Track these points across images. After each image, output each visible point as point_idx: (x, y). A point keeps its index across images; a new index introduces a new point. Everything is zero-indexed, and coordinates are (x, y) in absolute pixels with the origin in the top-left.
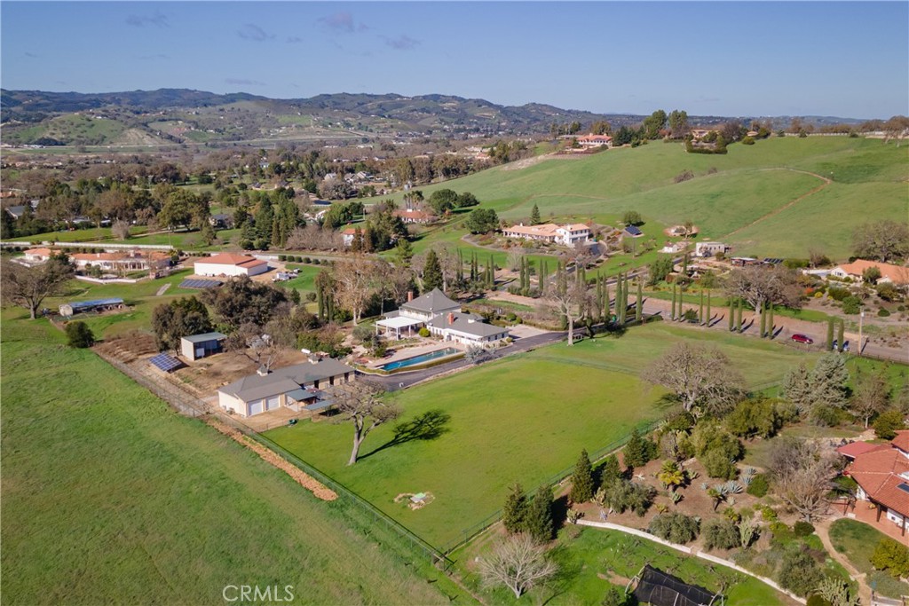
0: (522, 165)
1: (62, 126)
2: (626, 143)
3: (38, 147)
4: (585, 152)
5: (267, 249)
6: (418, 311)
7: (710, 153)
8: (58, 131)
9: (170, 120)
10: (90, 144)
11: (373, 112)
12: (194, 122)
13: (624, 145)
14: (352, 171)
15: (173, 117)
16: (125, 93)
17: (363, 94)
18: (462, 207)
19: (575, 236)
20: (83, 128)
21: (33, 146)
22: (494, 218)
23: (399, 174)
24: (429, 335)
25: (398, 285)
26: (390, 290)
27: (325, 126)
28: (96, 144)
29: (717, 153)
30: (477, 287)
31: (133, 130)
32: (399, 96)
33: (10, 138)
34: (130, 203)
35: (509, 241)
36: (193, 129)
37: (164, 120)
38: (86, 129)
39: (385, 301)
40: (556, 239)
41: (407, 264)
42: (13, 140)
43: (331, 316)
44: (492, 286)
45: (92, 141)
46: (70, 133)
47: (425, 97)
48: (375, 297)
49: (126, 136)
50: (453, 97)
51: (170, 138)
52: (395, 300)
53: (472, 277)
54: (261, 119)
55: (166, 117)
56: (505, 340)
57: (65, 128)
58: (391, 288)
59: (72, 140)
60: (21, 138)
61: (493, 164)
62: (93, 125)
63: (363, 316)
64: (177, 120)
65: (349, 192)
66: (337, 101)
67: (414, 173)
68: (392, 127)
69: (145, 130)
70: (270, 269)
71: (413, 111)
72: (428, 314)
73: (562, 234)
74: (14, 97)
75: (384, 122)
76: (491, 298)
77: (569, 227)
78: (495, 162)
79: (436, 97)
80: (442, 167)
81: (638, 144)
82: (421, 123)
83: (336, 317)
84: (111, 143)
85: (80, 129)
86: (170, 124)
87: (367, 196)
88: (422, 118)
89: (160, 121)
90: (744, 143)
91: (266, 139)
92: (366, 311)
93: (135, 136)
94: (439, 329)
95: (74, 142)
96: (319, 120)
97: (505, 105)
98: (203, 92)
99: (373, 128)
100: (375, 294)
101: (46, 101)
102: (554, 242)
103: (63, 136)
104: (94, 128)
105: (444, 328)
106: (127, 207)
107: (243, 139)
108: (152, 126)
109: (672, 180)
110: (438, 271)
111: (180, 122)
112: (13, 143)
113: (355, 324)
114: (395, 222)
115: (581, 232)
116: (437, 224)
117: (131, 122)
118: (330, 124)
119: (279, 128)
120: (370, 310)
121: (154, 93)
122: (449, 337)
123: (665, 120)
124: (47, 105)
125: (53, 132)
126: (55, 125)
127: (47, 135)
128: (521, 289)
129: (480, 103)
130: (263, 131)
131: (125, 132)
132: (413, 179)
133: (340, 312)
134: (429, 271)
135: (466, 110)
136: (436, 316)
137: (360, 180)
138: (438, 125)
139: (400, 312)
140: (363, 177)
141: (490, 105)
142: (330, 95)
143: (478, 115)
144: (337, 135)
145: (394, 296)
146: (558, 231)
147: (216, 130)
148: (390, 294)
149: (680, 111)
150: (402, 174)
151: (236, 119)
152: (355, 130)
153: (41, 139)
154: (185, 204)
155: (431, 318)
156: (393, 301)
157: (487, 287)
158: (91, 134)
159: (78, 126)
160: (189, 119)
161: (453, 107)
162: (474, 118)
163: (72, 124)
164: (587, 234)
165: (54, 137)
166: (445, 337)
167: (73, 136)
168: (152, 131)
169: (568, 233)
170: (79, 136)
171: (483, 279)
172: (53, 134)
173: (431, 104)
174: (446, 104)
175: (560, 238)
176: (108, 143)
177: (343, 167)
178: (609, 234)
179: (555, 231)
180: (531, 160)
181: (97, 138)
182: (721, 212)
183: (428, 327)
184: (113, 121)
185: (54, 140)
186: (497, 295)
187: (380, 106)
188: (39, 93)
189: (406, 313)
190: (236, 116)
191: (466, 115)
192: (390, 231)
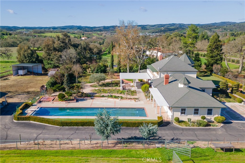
69: (209, 30)
86: (217, 29)
160: (223, 28)
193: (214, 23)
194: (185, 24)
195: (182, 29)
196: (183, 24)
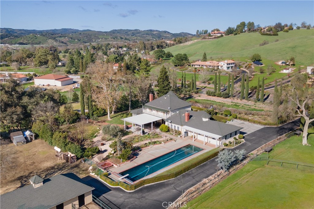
0: (188, 43)
1: (27, 38)
2: (231, 34)
3: (18, 45)
4: (214, 38)
5: (78, 74)
6: (158, 110)
7: (271, 35)
8: (25, 40)
9: (63, 37)
10: (35, 44)
11: (130, 35)
12: (71, 37)
13: (230, 35)
14: (121, 48)
15: (64, 36)
16: (51, 30)
17: (127, 30)
18: (166, 58)
19: (229, 66)
20: (33, 39)
21: (16, 45)
22: (186, 58)
23: (139, 47)
24: (168, 130)
25: (141, 89)
26: (136, 93)
27: (114, 39)
28: (38, 44)
29: (274, 35)
30: (186, 92)
31: (50, 40)
32: (139, 30)
33: (9, 42)
34: (25, 56)
35: (196, 68)
36: (70, 39)
37: (61, 37)
38: (35, 39)
39: (132, 101)
40: (220, 67)
41: (147, 75)
42: (10, 43)
43: (91, 112)
44: (196, 91)
45: (36, 43)
46: (29, 40)
47: (147, 30)
48: (124, 98)
49: (47, 42)
50: (156, 30)
51: (63, 42)
52: (139, 99)
53: (182, 86)
54: (93, 37)
55: (62, 36)
56: (237, 137)
57: (27, 39)
58: (136, 91)
59: (30, 43)
60: (13, 42)
61: (176, 44)
62: (37, 38)
63: (115, 112)
64: (65, 37)
65: (119, 54)
66: (118, 31)
67: (145, 47)
68: (137, 39)
69: (54, 40)
70: (75, 82)
71: (143, 34)
72: (167, 112)
73: (222, 65)
74: (15, 31)
75: (134, 38)
76: (197, 98)
77: (226, 61)
78: (176, 43)
79: (151, 30)
80: (156, 45)
81: (236, 34)
82: (146, 38)
83: (95, 113)
84: (43, 44)
85: (32, 39)
86: (63, 38)
87: (126, 56)
88: (146, 37)
89: (59, 37)
90: (284, 32)
91: (94, 43)
92: (117, 108)
93: (51, 42)
94: (177, 126)
95: (30, 44)
96: (112, 37)
97: (173, 33)
98: (76, 30)
99: (130, 39)
100: (124, 96)
101: (25, 32)
102: (218, 69)
103: (27, 42)
104: (37, 39)
105: (182, 125)
106: (23, 57)
107: (87, 43)
108: (56, 38)
109: (258, 45)
110: (168, 80)
111: (66, 37)
112: (10, 44)
113: (109, 119)
114: (138, 60)
115: (232, 64)
116: (157, 64)
117: (49, 37)
118: (116, 38)
119: (99, 39)
120: (121, 108)
121: (60, 30)
122: (186, 133)
123: (245, 26)
124: (25, 33)
125: (24, 40)
126: (24, 38)
127: (21, 41)
128: (214, 92)
129: (165, 32)
130: (94, 40)
131: (48, 40)
132: (145, 50)
133: (98, 109)
134: (161, 80)
135: (161, 34)
136: (173, 114)
137: (124, 51)
138: (152, 39)
139: (144, 111)
140: (125, 50)
141: (169, 33)
142: (116, 30)
143: (165, 36)
144: (118, 42)
145: (139, 97)
146: (220, 63)
147: (78, 40)
148: (136, 96)
149: (251, 22)
150: (141, 47)
151: (85, 37)
152: (124, 40)
153: (19, 43)
154: (46, 55)
155: (169, 115)
156: (138, 101)
157: (192, 91)
158: (36, 41)
159: (32, 38)
160: (69, 36)
161: (157, 33)
162: (164, 37)
163: (30, 38)
164: (234, 65)
165: (24, 42)
166: (183, 133)
167: (30, 42)
168: (56, 40)
169: (226, 64)
170: (32, 42)
171: (189, 86)
172: (23, 41)
173: (149, 32)
174: (154, 32)
175: (222, 67)
176: (42, 44)
177: (118, 46)
178: (245, 65)
179: (218, 63)
180: (192, 42)
181: (38, 42)
182: (301, 54)
183: (166, 123)
184: (43, 37)
185: (24, 43)
186: (200, 96)
187: (133, 33)
188: (23, 30)
189: (148, 110)
190: (85, 36)
191: (161, 36)
192: (136, 65)
193: (53, 29)
194: (14, 30)
195: (15, 37)
196: (11, 30)
